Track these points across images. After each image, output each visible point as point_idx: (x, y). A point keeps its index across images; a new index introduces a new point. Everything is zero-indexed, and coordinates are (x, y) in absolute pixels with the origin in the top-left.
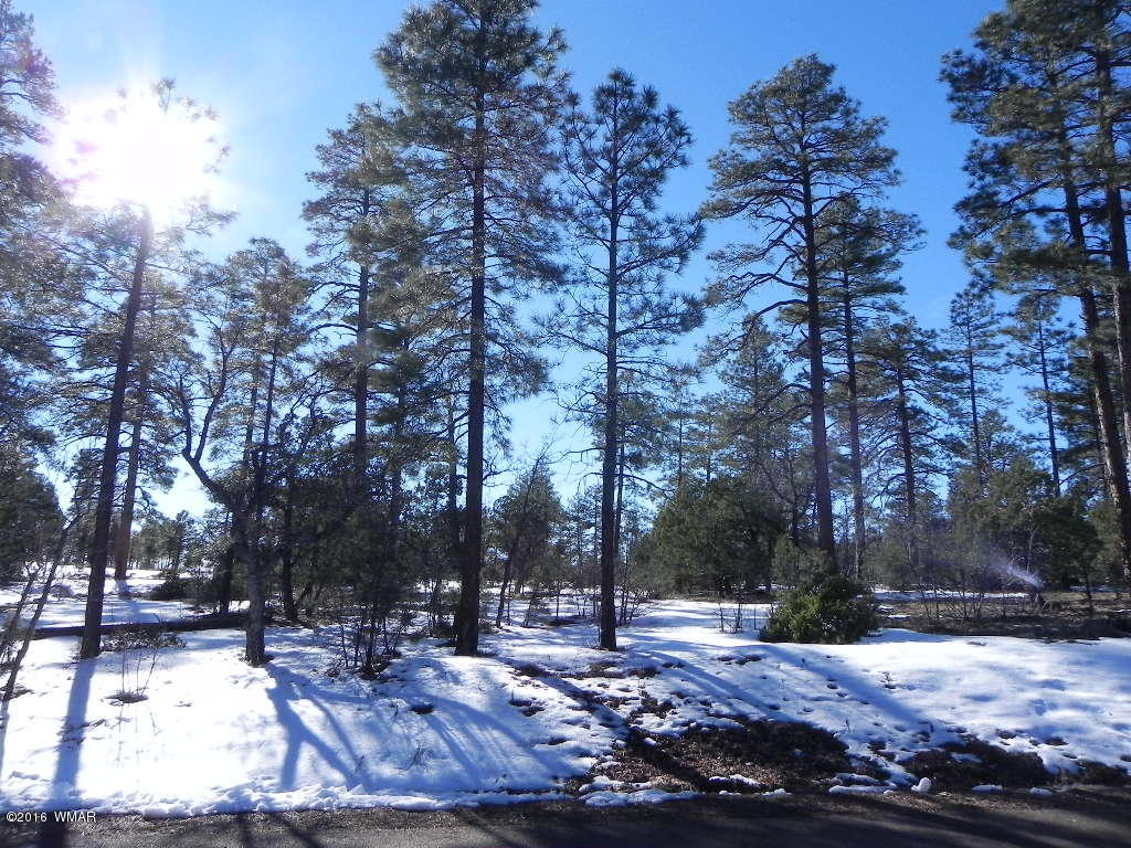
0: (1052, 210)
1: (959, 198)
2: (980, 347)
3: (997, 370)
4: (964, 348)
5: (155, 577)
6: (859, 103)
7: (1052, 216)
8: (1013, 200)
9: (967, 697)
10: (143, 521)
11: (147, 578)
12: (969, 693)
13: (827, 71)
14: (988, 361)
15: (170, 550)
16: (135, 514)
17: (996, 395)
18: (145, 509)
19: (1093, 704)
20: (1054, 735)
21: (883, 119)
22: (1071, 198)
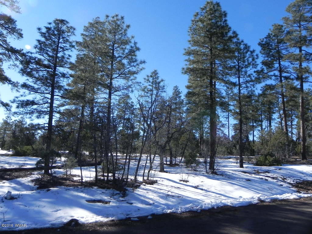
0: (277, 76)
22: (281, 74)
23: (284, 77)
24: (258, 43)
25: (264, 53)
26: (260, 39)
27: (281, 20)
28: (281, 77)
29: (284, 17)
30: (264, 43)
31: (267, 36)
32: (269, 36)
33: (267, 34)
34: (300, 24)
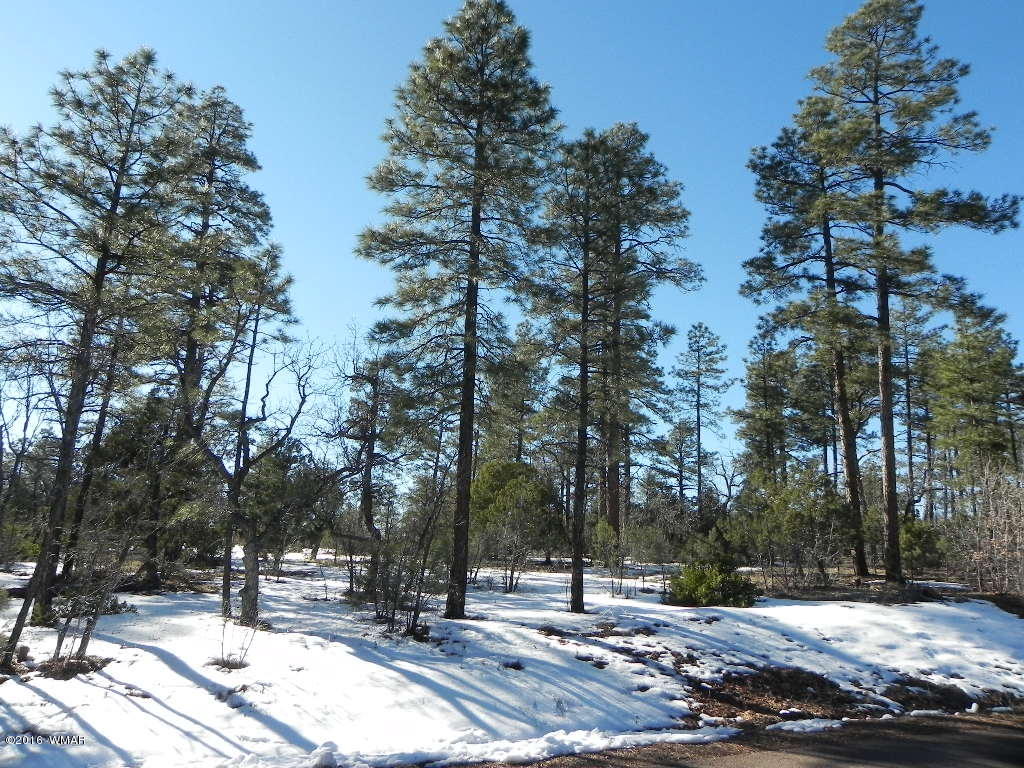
0: (818, 278)
1: (748, 257)
2: (708, 370)
3: (716, 389)
4: (694, 369)
6: (666, 169)
7: (817, 283)
8: (788, 266)
9: (881, 646)
12: (881, 643)
13: (644, 138)
14: (711, 382)
17: (715, 409)
19: (956, 649)
20: (953, 671)
21: (681, 184)
22: (830, 271)
23: (840, 282)
24: (747, 162)
25: (769, 197)
26: (754, 150)
27: (807, 77)
28: (831, 281)
29: (817, 66)
30: (767, 162)
31: (781, 139)
32: (786, 141)
33: (780, 133)
34: (876, 91)
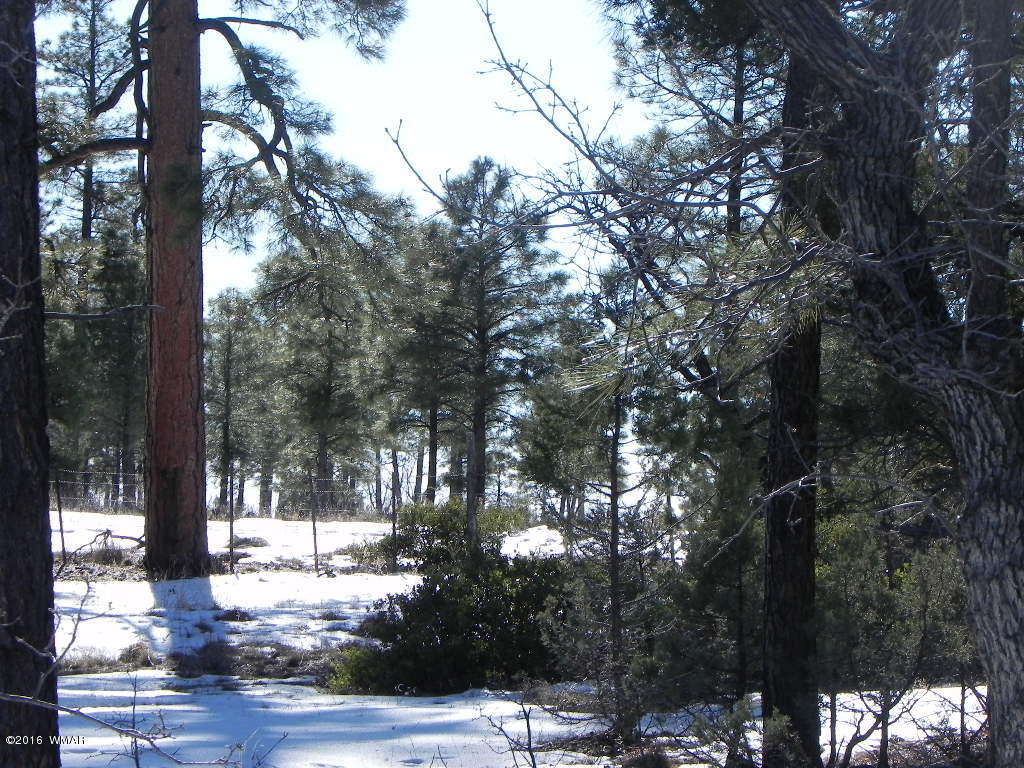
5: (365, 559)
10: (265, 228)
11: (323, 567)
15: (427, 396)
16: (216, 188)
18: (267, 152)
